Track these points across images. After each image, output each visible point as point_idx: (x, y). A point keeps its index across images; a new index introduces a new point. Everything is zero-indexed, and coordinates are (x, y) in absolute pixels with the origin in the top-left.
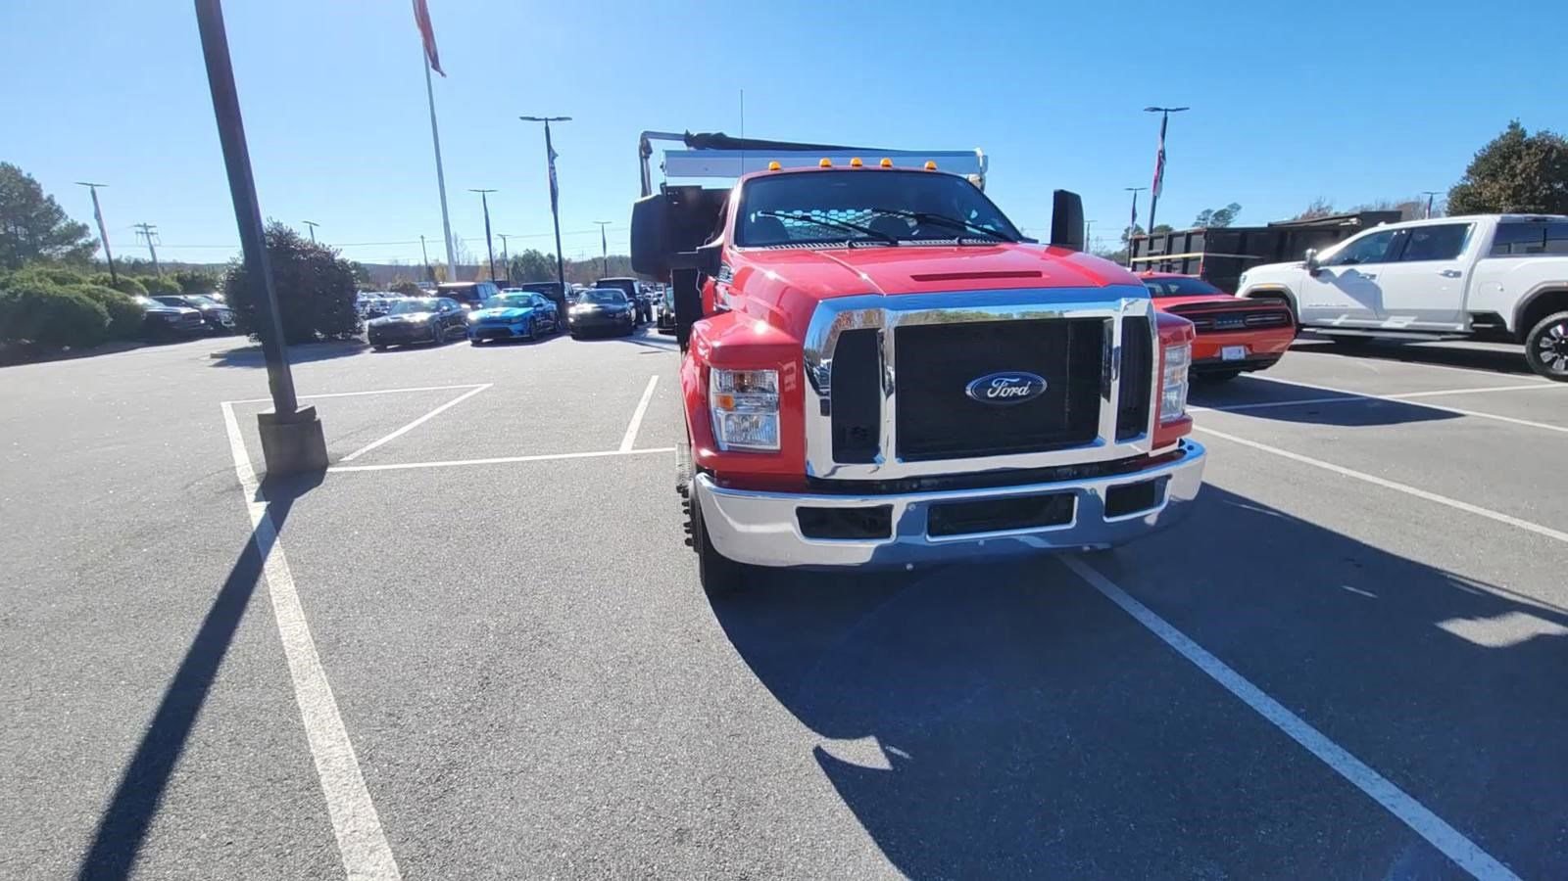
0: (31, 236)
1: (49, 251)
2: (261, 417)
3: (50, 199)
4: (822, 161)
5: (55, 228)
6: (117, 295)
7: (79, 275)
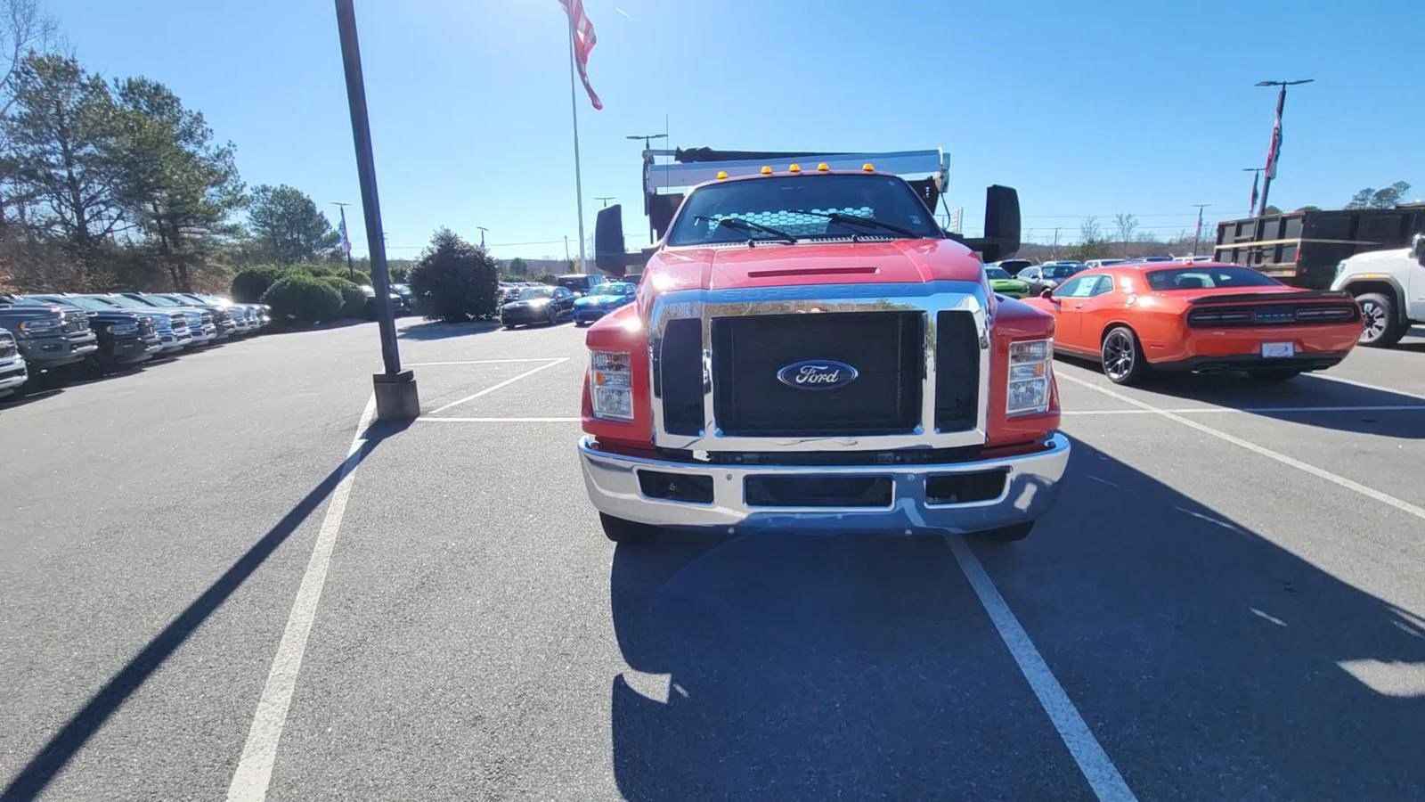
0: (308, 241)
1: (319, 252)
2: (375, 377)
3: (321, 214)
4: (764, 169)
5: (324, 235)
6: (350, 284)
7: (330, 270)
